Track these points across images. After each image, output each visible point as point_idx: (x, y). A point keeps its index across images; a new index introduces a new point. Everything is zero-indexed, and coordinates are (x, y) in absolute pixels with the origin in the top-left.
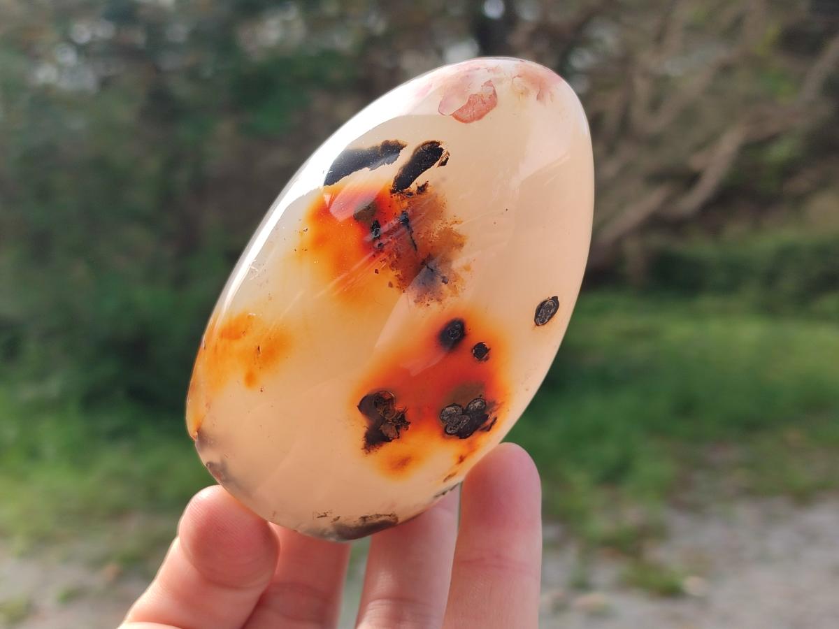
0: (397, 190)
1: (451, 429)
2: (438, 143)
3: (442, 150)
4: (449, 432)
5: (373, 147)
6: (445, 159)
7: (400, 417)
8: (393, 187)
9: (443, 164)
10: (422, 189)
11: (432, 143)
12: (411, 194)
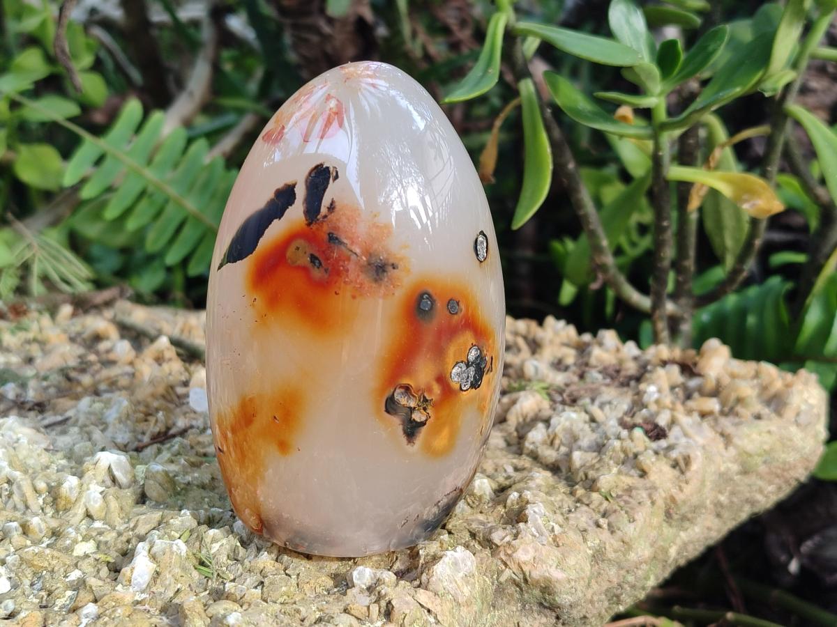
0: (312, 221)
1: (465, 385)
2: (322, 165)
3: (328, 168)
4: (465, 389)
5: (268, 202)
6: (334, 174)
7: (422, 399)
8: (306, 220)
9: (336, 177)
10: (332, 208)
11: (317, 167)
12: (325, 217)
